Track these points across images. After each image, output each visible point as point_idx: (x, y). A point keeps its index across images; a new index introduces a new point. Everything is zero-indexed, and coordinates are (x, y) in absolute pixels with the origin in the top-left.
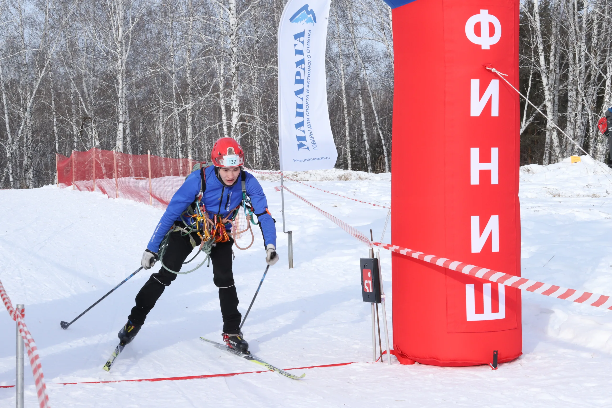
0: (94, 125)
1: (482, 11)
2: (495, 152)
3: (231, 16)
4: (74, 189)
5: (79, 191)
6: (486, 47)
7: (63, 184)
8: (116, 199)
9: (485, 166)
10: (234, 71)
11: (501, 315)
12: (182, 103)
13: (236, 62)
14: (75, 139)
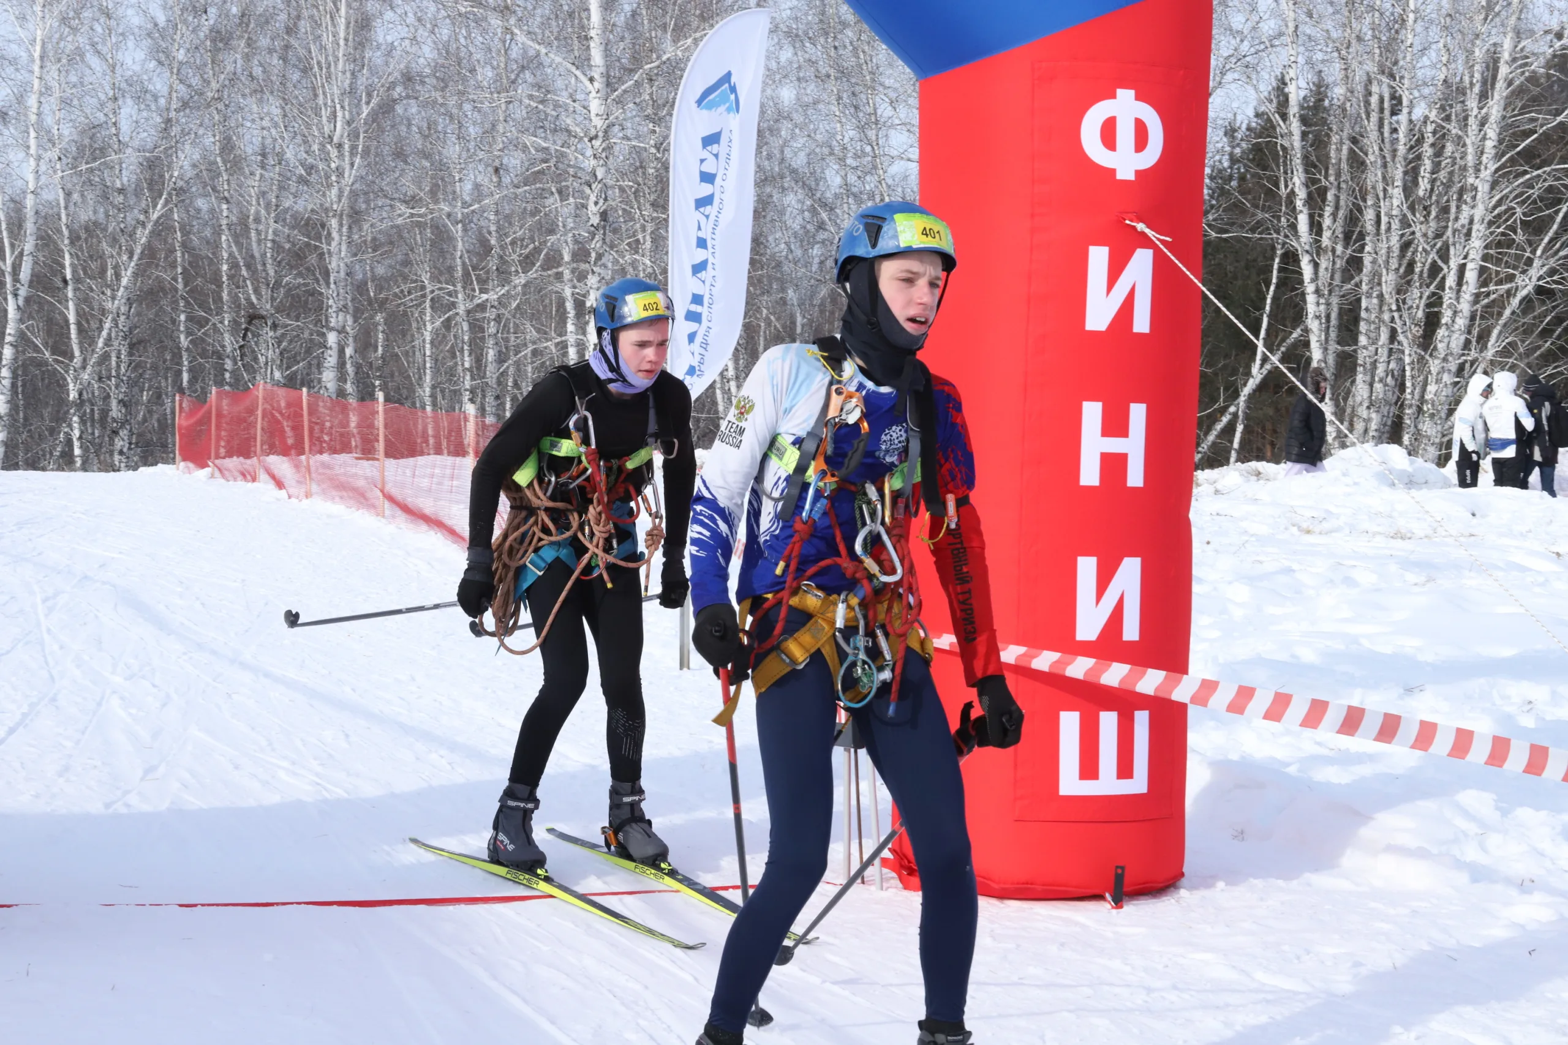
0: (271, 334)
1: (1120, 92)
2: (1138, 413)
3: (593, 94)
4: (212, 476)
5: (222, 481)
6: (1126, 173)
7: (191, 465)
8: (305, 502)
9: (1114, 445)
10: (595, 220)
11: (1138, 784)
12: (474, 290)
13: (601, 201)
14: (229, 364)
